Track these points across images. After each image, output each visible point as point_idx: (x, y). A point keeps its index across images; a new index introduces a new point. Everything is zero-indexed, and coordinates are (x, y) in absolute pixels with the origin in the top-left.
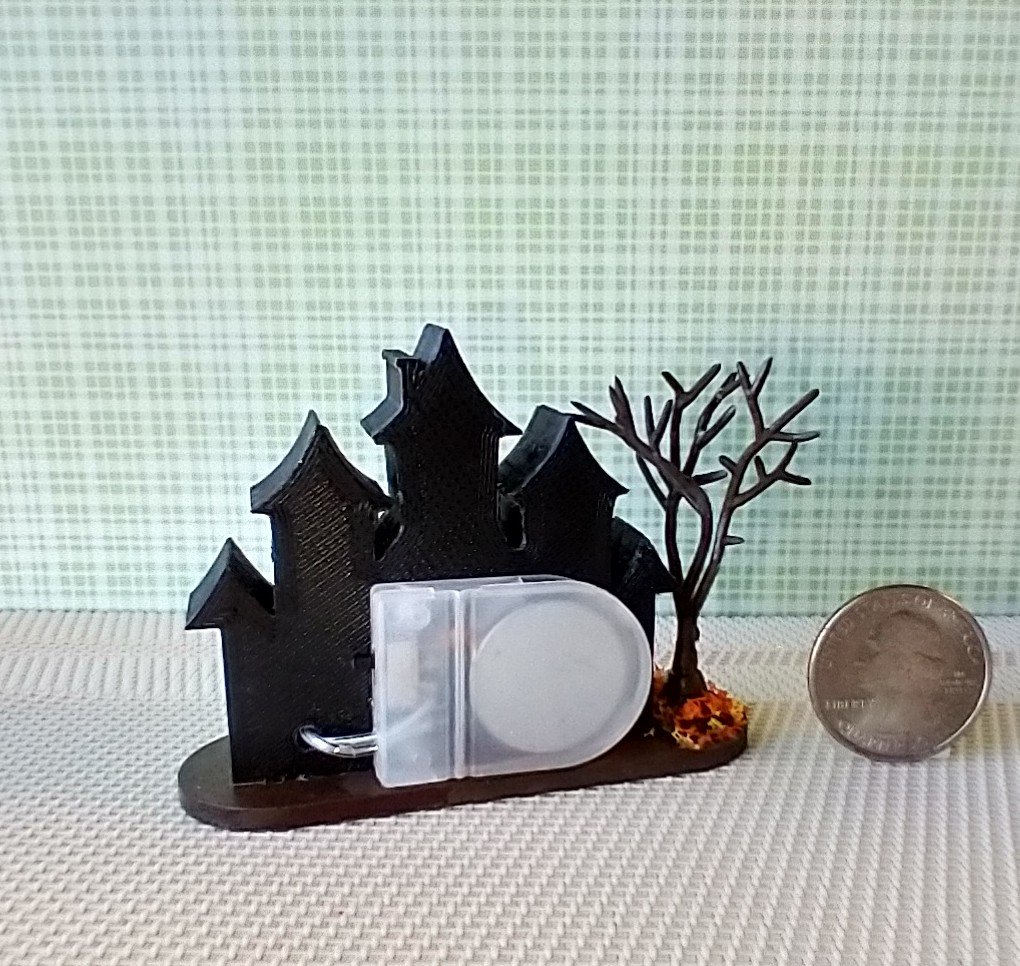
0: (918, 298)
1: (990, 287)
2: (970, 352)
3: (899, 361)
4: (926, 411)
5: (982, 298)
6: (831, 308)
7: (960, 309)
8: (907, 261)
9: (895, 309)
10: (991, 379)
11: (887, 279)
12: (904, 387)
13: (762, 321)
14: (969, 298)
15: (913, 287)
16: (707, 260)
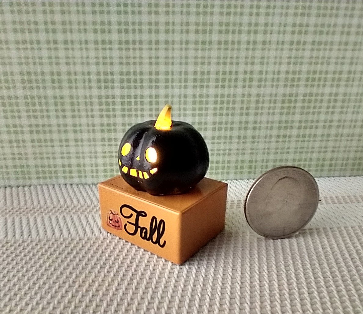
0: (207, 38)
1: (240, 32)
2: (231, 63)
3: (199, 68)
4: (212, 91)
5: (236, 37)
6: (167, 42)
7: (226, 43)
8: (201, 19)
9: (196, 43)
10: (241, 76)
11: (192, 28)
12: (202, 80)
13: (134, 49)
14: (230, 37)
15: (204, 32)
16: (106, 18)
